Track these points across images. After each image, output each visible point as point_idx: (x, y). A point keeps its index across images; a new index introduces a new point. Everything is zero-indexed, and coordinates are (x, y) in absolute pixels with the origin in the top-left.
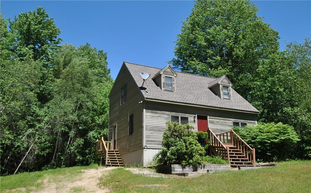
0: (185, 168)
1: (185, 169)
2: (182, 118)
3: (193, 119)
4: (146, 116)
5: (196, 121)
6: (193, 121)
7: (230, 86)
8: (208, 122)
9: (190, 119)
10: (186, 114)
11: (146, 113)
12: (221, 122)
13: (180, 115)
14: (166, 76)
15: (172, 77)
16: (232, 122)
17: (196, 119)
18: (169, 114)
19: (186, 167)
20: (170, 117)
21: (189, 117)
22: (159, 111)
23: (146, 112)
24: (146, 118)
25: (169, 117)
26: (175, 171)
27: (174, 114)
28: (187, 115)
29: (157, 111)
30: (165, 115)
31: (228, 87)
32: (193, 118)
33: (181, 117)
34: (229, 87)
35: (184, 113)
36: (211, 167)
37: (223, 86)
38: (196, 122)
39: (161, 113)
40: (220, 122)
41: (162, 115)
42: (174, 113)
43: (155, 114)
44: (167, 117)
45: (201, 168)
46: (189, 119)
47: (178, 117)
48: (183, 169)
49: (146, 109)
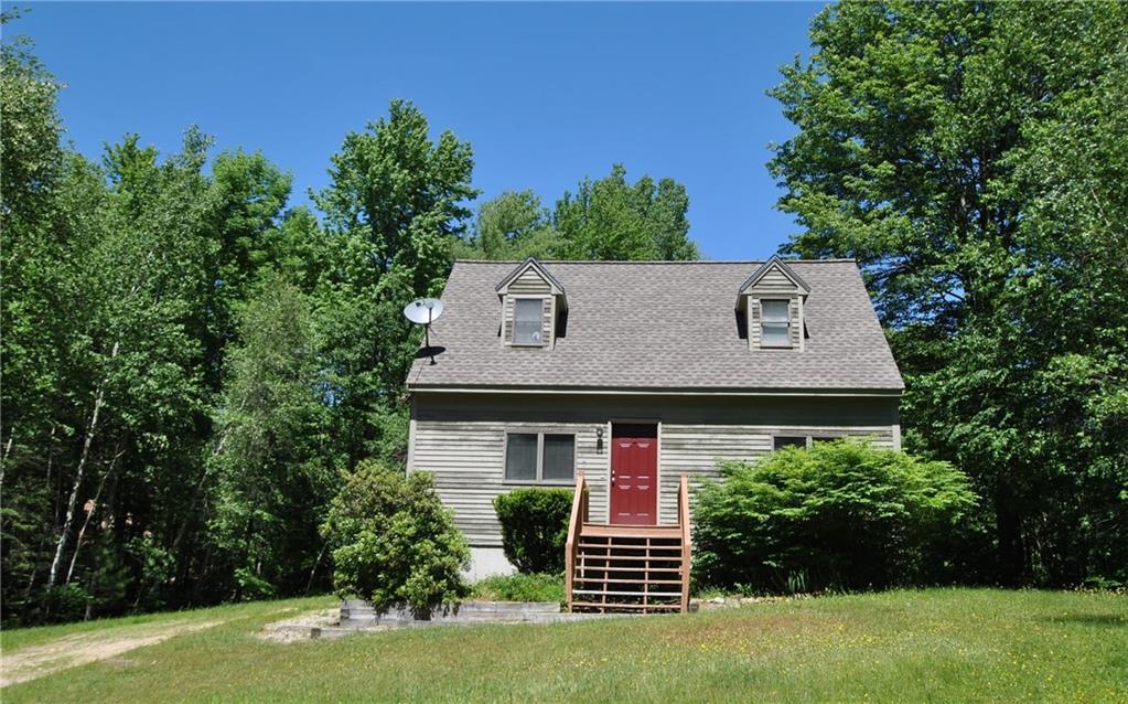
0: (386, 612)
1: (387, 617)
2: (548, 438)
3: (596, 440)
4: (418, 442)
5: (604, 445)
6: (596, 445)
7: (795, 296)
8: (659, 446)
9: (580, 439)
10: (568, 425)
11: (418, 432)
12: (718, 442)
13: (542, 429)
14: (517, 300)
15: (541, 300)
16: (767, 437)
17: (608, 439)
18: (502, 428)
19: (391, 610)
20: (505, 438)
21: (577, 434)
22: (465, 423)
23: (418, 429)
24: (418, 447)
25: (498, 438)
26: (355, 620)
27: (518, 427)
28: (572, 425)
29: (458, 423)
30: (486, 433)
31: (788, 301)
32: (595, 435)
33: (546, 436)
34: (792, 301)
35: (558, 422)
36: (483, 610)
37: (762, 301)
38: (604, 450)
39: (470, 428)
40: (713, 442)
41: (475, 436)
42: (521, 424)
43: (449, 433)
44: (493, 438)
45: (445, 614)
46: (577, 439)
47: (534, 437)
48: (379, 615)
49: (419, 418)
